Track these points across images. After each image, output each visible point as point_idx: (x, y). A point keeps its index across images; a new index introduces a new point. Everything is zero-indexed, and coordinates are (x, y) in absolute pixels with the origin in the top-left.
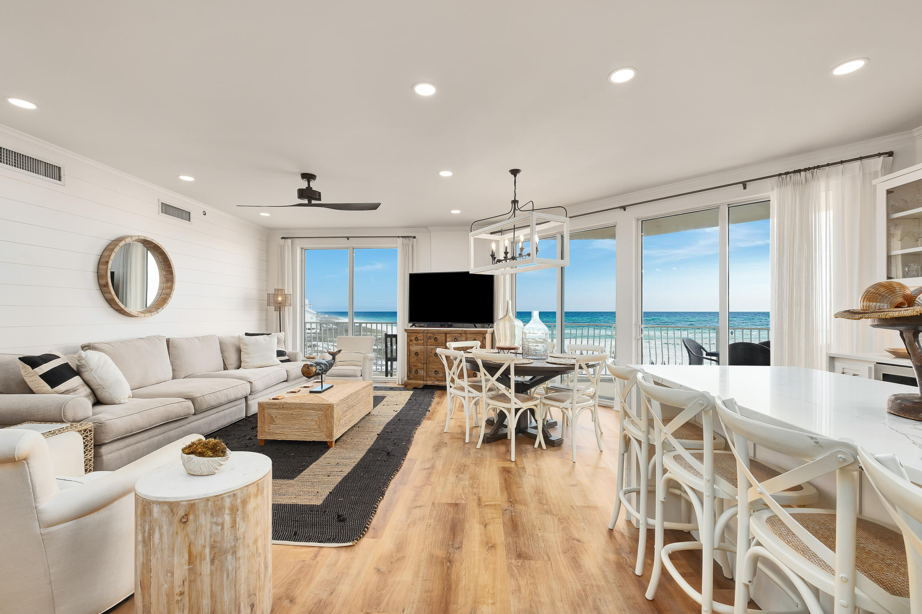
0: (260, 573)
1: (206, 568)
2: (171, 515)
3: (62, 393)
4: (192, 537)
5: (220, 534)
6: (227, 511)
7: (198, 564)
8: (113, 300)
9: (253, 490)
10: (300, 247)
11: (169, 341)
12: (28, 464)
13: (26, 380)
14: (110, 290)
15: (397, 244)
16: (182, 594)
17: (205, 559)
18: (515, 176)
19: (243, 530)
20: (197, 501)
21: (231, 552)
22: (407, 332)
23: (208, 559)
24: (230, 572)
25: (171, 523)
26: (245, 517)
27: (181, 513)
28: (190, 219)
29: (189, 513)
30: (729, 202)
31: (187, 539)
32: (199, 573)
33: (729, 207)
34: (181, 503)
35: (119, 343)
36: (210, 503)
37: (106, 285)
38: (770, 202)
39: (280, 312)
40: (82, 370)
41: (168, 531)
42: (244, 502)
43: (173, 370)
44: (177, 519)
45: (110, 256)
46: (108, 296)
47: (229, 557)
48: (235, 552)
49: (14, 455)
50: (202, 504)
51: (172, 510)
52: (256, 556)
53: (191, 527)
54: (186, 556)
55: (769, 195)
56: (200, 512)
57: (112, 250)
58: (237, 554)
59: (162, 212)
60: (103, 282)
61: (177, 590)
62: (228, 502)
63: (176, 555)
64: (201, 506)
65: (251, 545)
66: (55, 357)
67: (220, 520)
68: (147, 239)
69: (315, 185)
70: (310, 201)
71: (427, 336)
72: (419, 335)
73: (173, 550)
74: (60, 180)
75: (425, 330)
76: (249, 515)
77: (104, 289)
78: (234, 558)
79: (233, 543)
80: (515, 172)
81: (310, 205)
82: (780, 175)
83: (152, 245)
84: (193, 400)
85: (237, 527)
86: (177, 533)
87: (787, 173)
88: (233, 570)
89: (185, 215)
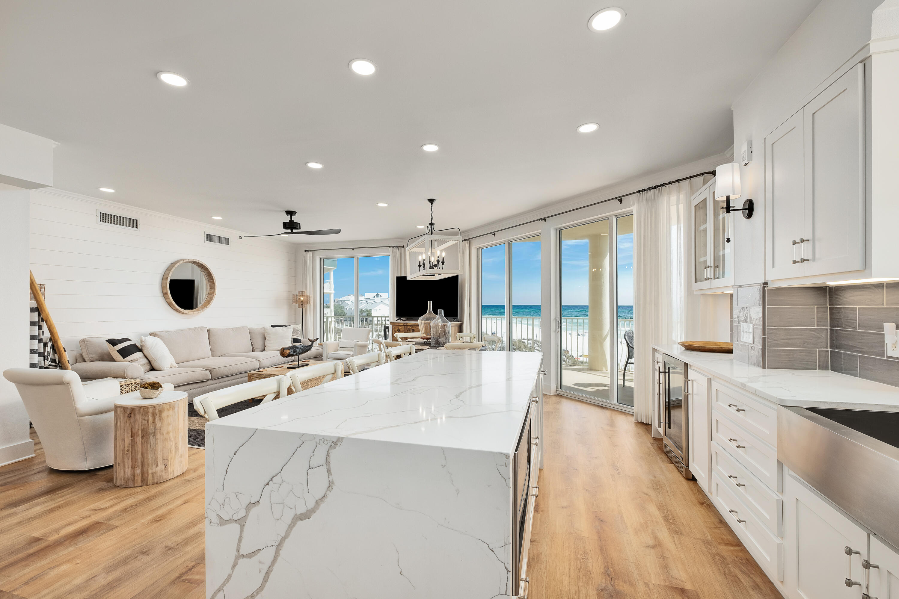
0: (172, 450)
1: (139, 440)
2: (124, 413)
3: (129, 362)
4: (133, 424)
5: (146, 425)
6: (150, 414)
7: (135, 438)
8: (171, 303)
9: (167, 406)
10: (319, 257)
11: (209, 331)
12: (70, 385)
13: (111, 353)
14: (169, 296)
15: (389, 253)
16: (128, 451)
17: (139, 436)
18: (432, 204)
19: (159, 426)
20: (135, 408)
21: (152, 435)
22: (393, 325)
23: (140, 436)
24: (152, 445)
25: (124, 417)
26: (161, 419)
27: (128, 412)
28: (229, 243)
29: (131, 412)
30: (616, 214)
31: (130, 425)
32: (136, 442)
33: (616, 218)
34: (128, 408)
35: (173, 332)
36: (141, 409)
37: (166, 293)
38: (633, 216)
39: (302, 309)
40: (143, 348)
41: (123, 421)
42: (161, 412)
43: (212, 351)
44: (126, 415)
45: (169, 274)
46: (168, 300)
47: (151, 437)
48: (155, 435)
49: (63, 380)
50: (138, 409)
51: (124, 411)
52: (168, 440)
53: (132, 420)
54: (130, 434)
55: (632, 210)
56: (137, 413)
57: (170, 270)
58: (156, 436)
59: (207, 240)
60: (165, 292)
61: (126, 449)
62: (151, 410)
63: (126, 432)
64: (137, 411)
65: (165, 434)
66: (128, 340)
67: (146, 418)
68: (194, 261)
69: (295, 219)
70: (292, 231)
71: (406, 328)
72: (400, 327)
73: (125, 430)
74: (137, 228)
75: (404, 323)
76: (164, 419)
77: (165, 296)
78: (154, 438)
79: (154, 431)
80: (431, 201)
81: (292, 233)
82: (639, 191)
83: (199, 265)
84: (210, 370)
85: (156, 423)
86: (126, 422)
87: (644, 190)
88: (153, 444)
89: (226, 241)
